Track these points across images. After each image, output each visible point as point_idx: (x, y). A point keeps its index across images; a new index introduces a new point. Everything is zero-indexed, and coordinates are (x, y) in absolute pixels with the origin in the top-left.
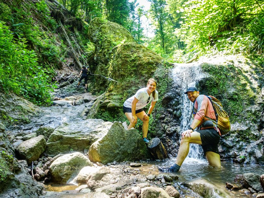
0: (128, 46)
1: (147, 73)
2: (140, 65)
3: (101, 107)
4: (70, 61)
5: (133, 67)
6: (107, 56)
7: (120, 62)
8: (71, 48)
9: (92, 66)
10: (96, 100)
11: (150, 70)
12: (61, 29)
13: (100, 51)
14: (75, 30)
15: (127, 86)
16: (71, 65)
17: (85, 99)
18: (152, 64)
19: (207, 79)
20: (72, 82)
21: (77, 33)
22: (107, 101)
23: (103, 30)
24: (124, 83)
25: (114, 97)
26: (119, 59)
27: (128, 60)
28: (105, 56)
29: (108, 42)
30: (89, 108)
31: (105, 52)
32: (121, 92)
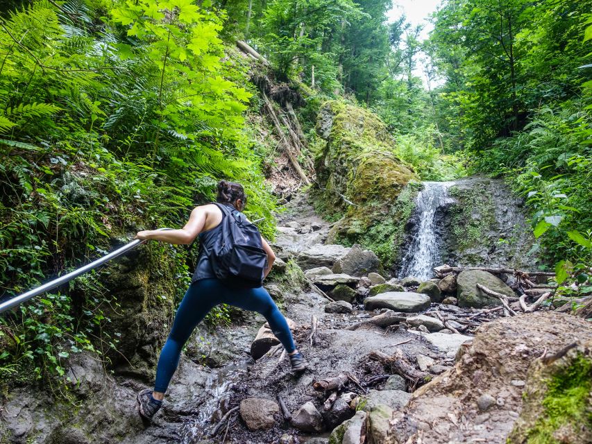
0: (370, 164)
1: (391, 197)
2: (383, 187)
3: (340, 234)
4: (282, 162)
5: (376, 190)
6: (345, 164)
7: (361, 185)
8: (283, 141)
9: (321, 175)
10: (332, 227)
11: (393, 194)
12: (267, 107)
13: (335, 156)
14: (289, 106)
15: (369, 211)
16: (285, 169)
17: (313, 225)
18: (396, 186)
19: (450, 205)
20: (289, 199)
21: (292, 112)
22: (346, 227)
23: (339, 122)
24: (365, 208)
25: (354, 223)
26: (360, 181)
27: (370, 182)
28: (342, 163)
29: (347, 144)
30: (326, 235)
31: (342, 158)
32: (362, 218)
